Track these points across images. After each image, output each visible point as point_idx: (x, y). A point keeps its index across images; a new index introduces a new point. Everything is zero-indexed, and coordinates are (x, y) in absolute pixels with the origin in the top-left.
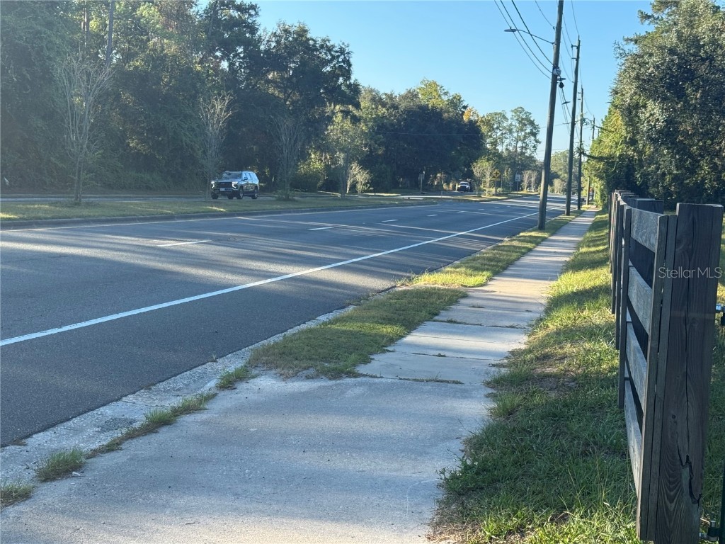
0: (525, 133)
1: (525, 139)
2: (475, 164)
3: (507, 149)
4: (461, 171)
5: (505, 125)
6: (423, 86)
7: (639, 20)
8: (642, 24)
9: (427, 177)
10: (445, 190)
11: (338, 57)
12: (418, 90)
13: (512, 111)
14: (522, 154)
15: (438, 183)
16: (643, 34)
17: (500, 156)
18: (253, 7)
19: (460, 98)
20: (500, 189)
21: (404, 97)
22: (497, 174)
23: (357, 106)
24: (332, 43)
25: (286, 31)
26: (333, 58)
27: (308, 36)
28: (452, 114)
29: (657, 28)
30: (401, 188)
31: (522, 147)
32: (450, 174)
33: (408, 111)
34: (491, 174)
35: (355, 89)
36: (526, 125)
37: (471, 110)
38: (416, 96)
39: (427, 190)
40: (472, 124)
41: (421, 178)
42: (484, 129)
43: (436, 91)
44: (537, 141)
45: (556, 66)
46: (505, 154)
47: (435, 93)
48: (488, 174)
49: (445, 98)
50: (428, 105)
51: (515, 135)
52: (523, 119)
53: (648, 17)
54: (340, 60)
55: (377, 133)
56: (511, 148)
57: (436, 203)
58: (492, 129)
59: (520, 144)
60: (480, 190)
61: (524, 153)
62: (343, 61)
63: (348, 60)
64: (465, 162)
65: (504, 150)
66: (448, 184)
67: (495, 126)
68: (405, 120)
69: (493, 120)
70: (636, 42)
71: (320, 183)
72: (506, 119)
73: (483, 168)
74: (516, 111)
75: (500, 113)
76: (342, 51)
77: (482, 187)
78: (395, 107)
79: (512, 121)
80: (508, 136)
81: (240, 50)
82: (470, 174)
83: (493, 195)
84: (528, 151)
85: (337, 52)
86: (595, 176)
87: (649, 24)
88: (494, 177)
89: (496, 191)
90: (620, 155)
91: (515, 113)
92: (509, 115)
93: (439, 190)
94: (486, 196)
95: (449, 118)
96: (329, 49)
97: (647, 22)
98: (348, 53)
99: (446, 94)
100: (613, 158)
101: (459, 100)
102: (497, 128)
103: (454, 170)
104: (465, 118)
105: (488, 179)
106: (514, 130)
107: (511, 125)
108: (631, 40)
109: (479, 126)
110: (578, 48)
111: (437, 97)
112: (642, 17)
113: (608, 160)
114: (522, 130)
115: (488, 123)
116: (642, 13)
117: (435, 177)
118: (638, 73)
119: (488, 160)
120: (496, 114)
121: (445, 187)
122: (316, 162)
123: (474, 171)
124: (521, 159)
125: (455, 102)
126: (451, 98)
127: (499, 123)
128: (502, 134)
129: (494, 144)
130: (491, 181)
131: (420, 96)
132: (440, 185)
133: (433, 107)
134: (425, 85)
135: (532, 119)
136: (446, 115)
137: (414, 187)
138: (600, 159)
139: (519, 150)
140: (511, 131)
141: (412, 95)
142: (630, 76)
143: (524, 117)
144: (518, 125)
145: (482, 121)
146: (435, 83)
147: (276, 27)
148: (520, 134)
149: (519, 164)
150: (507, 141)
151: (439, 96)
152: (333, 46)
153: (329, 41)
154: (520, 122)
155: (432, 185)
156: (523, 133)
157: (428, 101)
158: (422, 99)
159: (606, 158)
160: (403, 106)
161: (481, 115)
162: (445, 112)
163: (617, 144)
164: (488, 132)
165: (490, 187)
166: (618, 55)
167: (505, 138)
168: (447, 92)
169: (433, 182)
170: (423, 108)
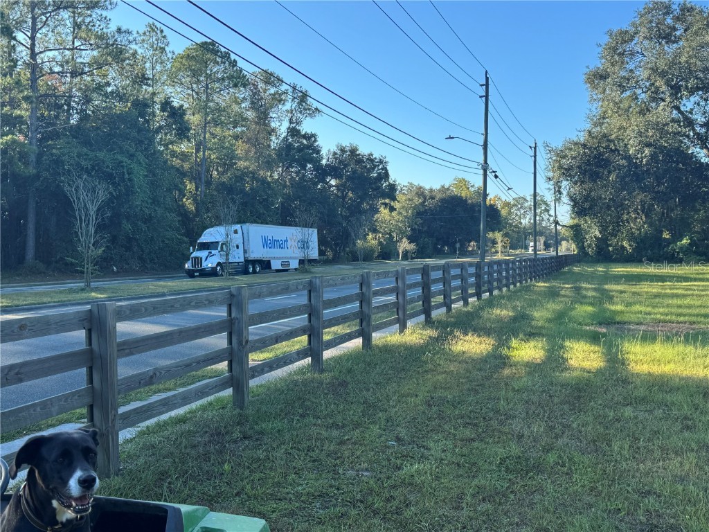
11: (379, 165)
18: (313, 135)
23: (394, 199)
24: (374, 156)
25: (343, 150)
26: (375, 166)
27: (358, 153)
33: (442, 200)
34: (502, 241)
35: (392, 188)
44: (550, 215)
48: (499, 242)
54: (380, 167)
55: (416, 217)
62: (382, 169)
63: (386, 168)
71: (376, 254)
76: (381, 162)
78: (432, 198)
81: (309, 166)
84: (544, 223)
85: (377, 162)
96: (372, 160)
98: (385, 163)
105: (499, 245)
122: (372, 240)
125: (480, 192)
128: (525, 212)
130: (502, 246)
135: (545, 200)
136: (470, 201)
147: (336, 148)
152: (376, 158)
153: (372, 155)
158: (456, 192)
160: (438, 196)
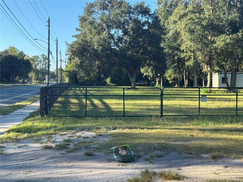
0: (46, 62)
1: (45, 64)
2: (29, 74)
3: (40, 68)
4: (25, 75)
5: (39, 60)
6: (10, 48)
7: (76, 30)
8: (77, 31)
9: (13, 78)
10: (20, 82)
12: (8, 50)
13: (41, 55)
14: (45, 69)
15: (17, 80)
16: (77, 34)
17: (37, 70)
19: (23, 52)
20: (38, 81)
21: (4, 52)
22: (36, 76)
28: (20, 57)
29: (81, 33)
30: (4, 82)
31: (45, 67)
32: (21, 77)
36: (46, 60)
37: (27, 55)
38: (8, 52)
39: (13, 82)
40: (27, 60)
41: (11, 78)
42: (32, 62)
43: (15, 50)
45: (49, 49)
46: (40, 69)
47: (14, 51)
48: (33, 77)
49: (18, 52)
50: (12, 55)
51: (42, 63)
52: (45, 58)
53: (78, 30)
56: (41, 67)
57: (17, 87)
58: (34, 61)
59: (44, 66)
60: (32, 81)
61: (46, 69)
64: (26, 73)
65: (39, 68)
66: (20, 80)
67: (36, 60)
68: (4, 60)
69: (35, 58)
70: (75, 37)
72: (39, 58)
73: (32, 75)
74: (42, 55)
75: (37, 56)
77: (32, 80)
79: (41, 58)
80: (40, 63)
82: (28, 77)
83: (36, 83)
86: (66, 76)
87: (79, 32)
88: (35, 77)
89: (36, 82)
90: (73, 70)
91: (42, 56)
92: (40, 57)
93: (17, 82)
94: (33, 83)
95: (19, 59)
97: (78, 31)
99: (18, 51)
100: (71, 71)
101: (23, 53)
102: (36, 61)
103: (22, 75)
104: (25, 58)
105: (34, 78)
106: (42, 62)
107: (41, 60)
108: (74, 36)
109: (30, 61)
110: (57, 41)
111: (15, 52)
112: (77, 30)
113: (69, 72)
114: (45, 61)
115: (33, 59)
116: (77, 28)
117: (16, 78)
118: (72, 50)
119: (34, 72)
120: (35, 56)
121: (19, 81)
123: (29, 76)
124: (45, 71)
125: (21, 53)
126: (20, 52)
127: (37, 59)
129: (35, 66)
130: (35, 79)
131: (9, 52)
132: (18, 81)
133: (14, 55)
134: (11, 48)
137: (9, 81)
138: (67, 71)
139: (44, 68)
140: (41, 62)
141: (6, 52)
142: (70, 51)
143: (45, 57)
144: (43, 60)
145: (31, 59)
146: (14, 47)
148: (44, 63)
149: (44, 73)
150: (40, 65)
151: (16, 51)
154: (44, 59)
155: (15, 81)
156: (45, 62)
157: (12, 53)
159: (69, 71)
161: (30, 57)
162: (18, 57)
163: (71, 67)
164: (33, 62)
165: (34, 80)
166: (66, 45)
167: (39, 64)
168: (18, 50)
169: (15, 80)
170: (11, 56)
